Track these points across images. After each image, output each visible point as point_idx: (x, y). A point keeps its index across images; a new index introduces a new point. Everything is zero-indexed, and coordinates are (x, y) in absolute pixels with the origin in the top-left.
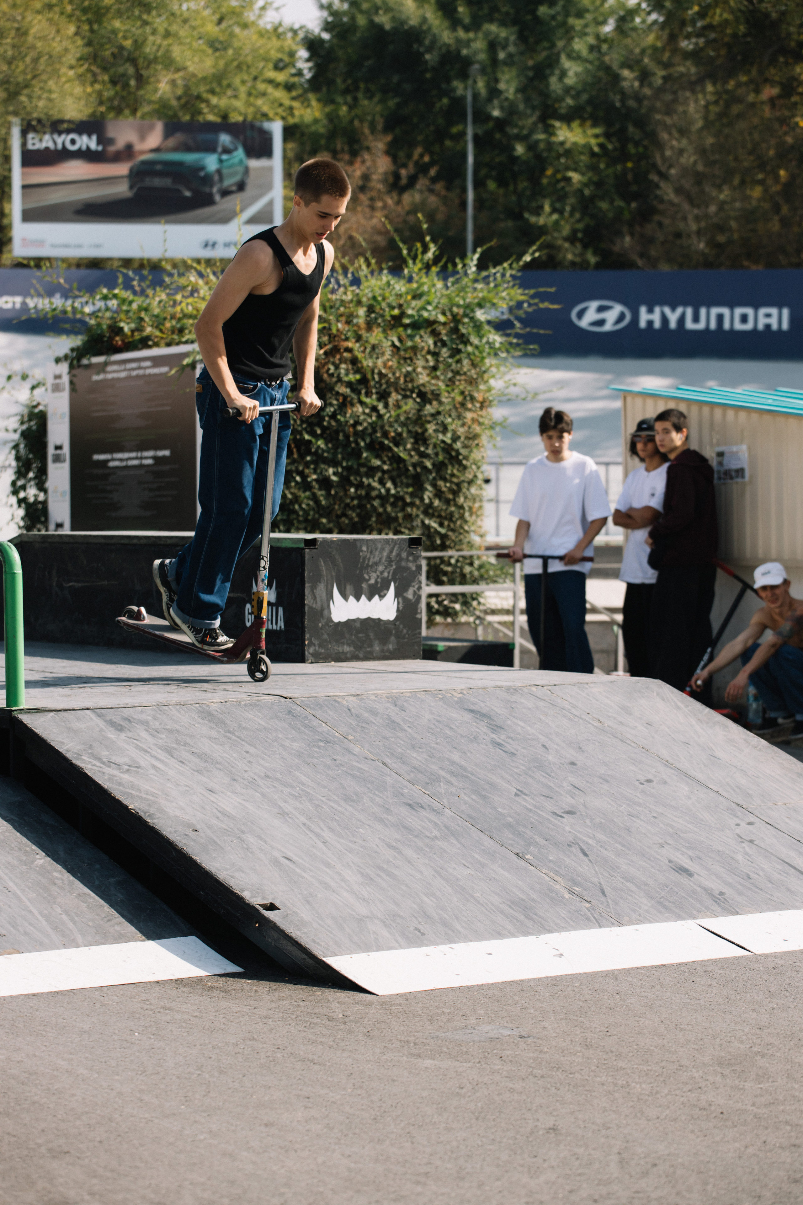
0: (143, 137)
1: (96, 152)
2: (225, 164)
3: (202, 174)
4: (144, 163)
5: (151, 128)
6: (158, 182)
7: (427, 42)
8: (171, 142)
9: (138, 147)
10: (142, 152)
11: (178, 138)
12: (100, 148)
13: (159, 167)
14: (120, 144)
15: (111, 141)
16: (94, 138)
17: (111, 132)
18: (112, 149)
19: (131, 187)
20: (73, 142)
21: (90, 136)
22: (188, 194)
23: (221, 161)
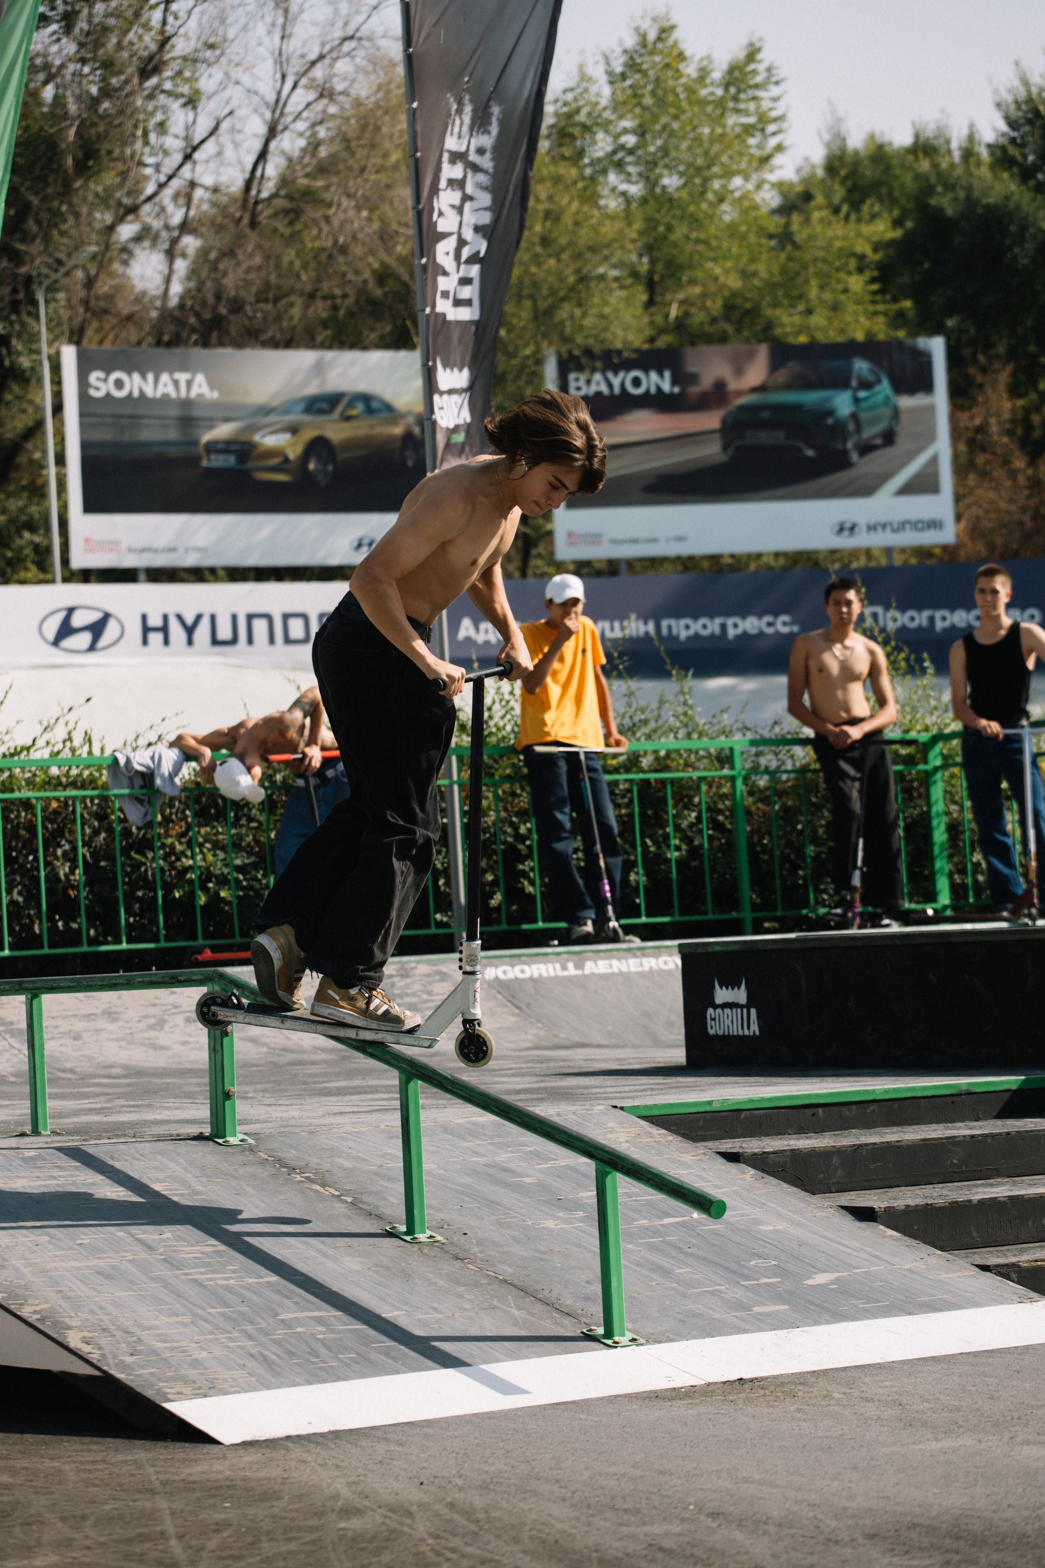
0: (739, 371)
2: (863, 405)
3: (830, 421)
4: (742, 408)
5: (751, 356)
6: (764, 437)
7: (1013, 228)
8: (782, 376)
9: (734, 385)
10: (740, 393)
11: (793, 367)
12: (676, 390)
13: (765, 414)
14: (707, 382)
15: (693, 379)
17: (692, 367)
18: (694, 390)
19: (725, 448)
20: (637, 382)
22: (810, 453)
23: (857, 401)
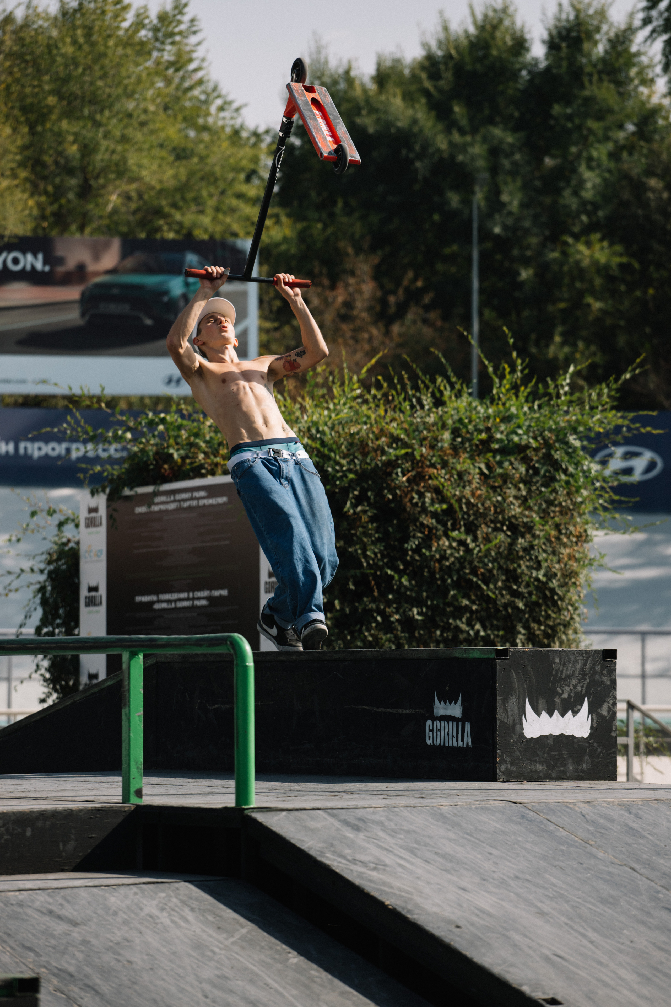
0: (97, 257)
1: (43, 273)
2: (192, 288)
3: (166, 299)
4: (98, 286)
5: (107, 246)
6: (113, 308)
7: (417, 148)
8: (129, 262)
9: (92, 267)
10: (97, 274)
11: (138, 257)
12: (47, 269)
13: (115, 291)
14: (71, 264)
15: (61, 261)
16: (40, 256)
17: (60, 252)
18: (61, 269)
19: (83, 315)
20: (16, 261)
21: (35, 255)
22: (149, 322)
23: (187, 284)
